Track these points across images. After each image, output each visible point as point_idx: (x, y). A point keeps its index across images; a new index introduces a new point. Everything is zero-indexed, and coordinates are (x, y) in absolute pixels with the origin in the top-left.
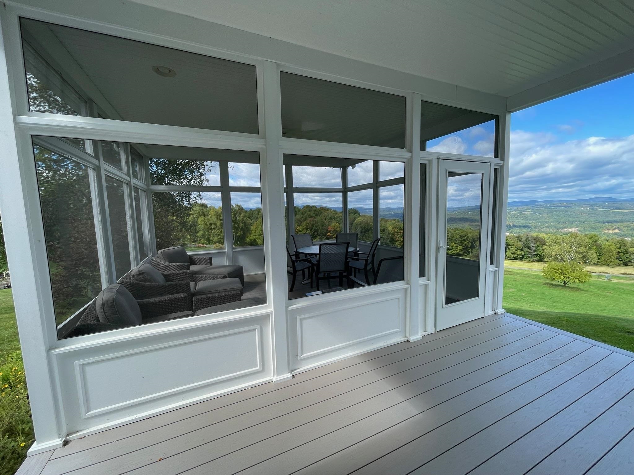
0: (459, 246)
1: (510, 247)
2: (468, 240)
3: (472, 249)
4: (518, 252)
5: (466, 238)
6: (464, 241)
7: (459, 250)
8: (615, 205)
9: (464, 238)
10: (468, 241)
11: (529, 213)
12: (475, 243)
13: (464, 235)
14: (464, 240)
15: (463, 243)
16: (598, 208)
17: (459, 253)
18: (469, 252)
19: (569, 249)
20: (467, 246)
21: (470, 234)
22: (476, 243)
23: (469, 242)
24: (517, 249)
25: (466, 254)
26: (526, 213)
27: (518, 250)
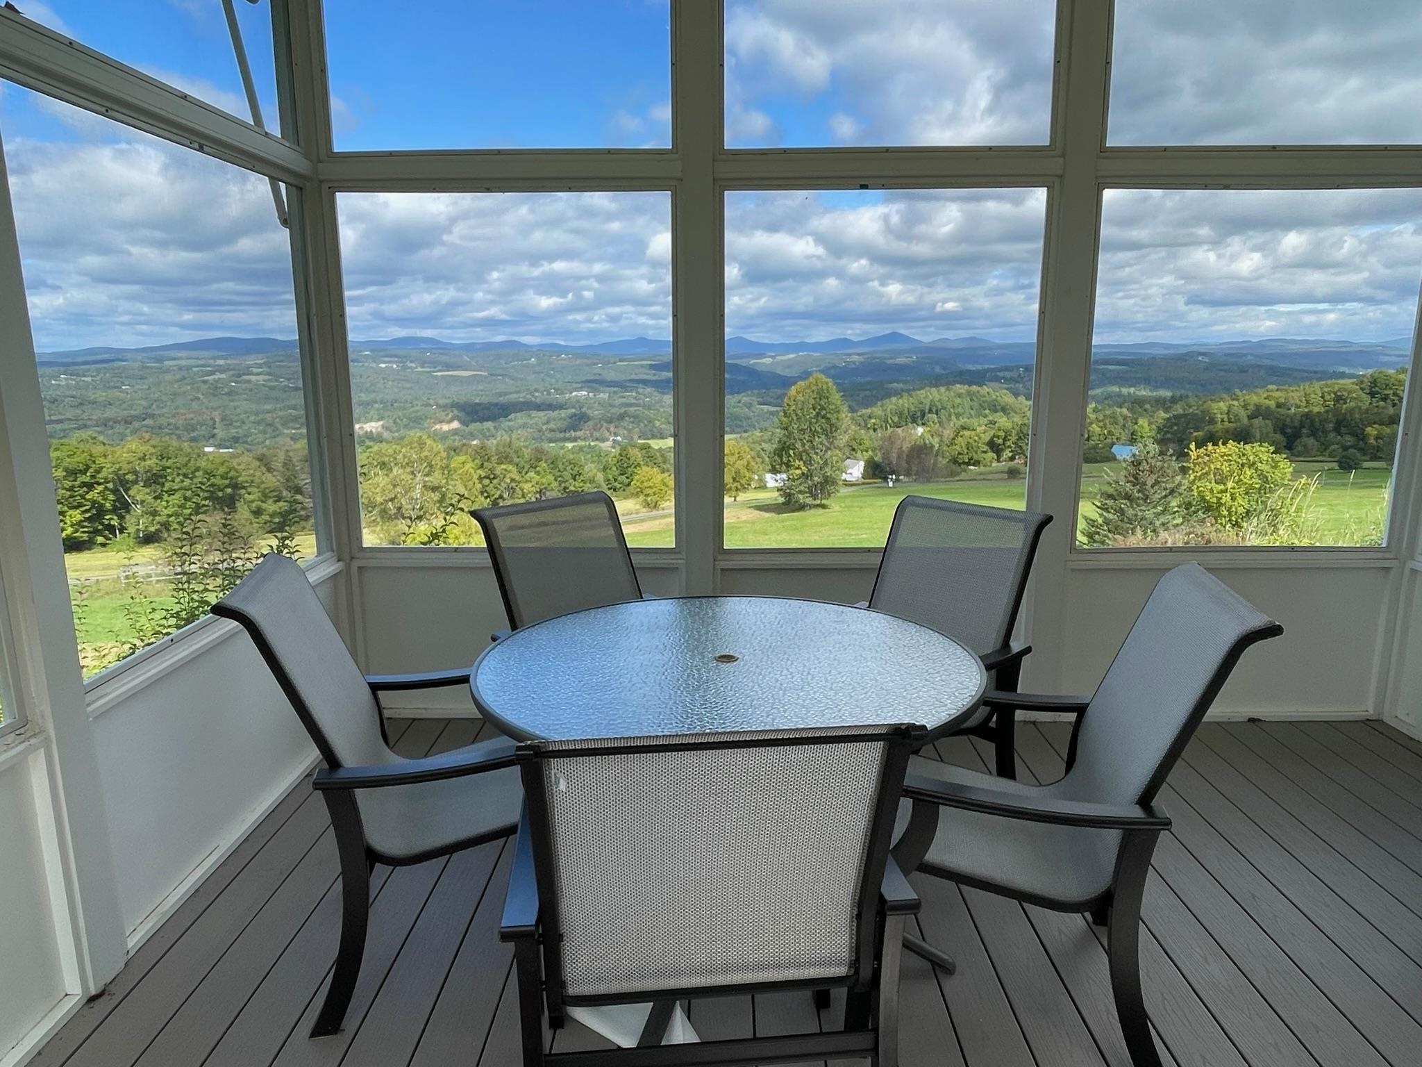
0: (71, 512)
1: (243, 491)
2: (99, 484)
3: (121, 518)
4: (271, 507)
5: (93, 477)
6: (85, 489)
7: (72, 526)
8: (444, 358)
9: (86, 478)
10: (100, 488)
11: (261, 378)
12: (126, 490)
13: (81, 467)
14: (84, 484)
15: (83, 497)
16: (413, 365)
17: (75, 538)
18: (111, 529)
19: (410, 481)
20: (102, 506)
21: (102, 460)
22: (131, 493)
23: (106, 488)
24: (265, 497)
25: (100, 539)
26: (253, 378)
27: (270, 497)
